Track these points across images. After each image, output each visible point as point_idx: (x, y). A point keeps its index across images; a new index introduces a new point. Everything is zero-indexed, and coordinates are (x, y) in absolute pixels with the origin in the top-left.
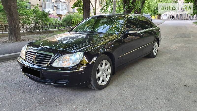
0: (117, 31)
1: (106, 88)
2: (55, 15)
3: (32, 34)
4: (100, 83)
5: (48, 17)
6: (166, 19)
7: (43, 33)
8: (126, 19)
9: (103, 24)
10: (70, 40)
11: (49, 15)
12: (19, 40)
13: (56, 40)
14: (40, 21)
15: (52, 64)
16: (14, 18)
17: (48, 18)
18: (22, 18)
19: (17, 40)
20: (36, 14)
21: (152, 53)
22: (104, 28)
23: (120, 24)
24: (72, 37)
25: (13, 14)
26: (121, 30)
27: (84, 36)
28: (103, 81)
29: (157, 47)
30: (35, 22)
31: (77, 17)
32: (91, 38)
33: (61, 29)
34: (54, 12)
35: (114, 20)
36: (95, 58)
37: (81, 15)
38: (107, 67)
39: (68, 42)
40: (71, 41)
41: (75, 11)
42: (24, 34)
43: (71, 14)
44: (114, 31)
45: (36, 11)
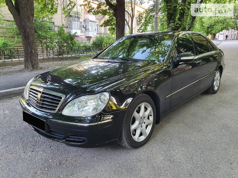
0: (162, 56)
1: (145, 146)
2: (83, 37)
3: (53, 61)
4: (136, 138)
5: (76, 39)
6: (223, 39)
7: (67, 59)
8: (176, 38)
9: (142, 46)
10: (100, 69)
11: (76, 37)
12: (37, 68)
13: (82, 70)
14: (65, 44)
15: (62, 110)
16: (30, 41)
17: (74, 41)
18: (45, 41)
19: (33, 68)
20: (60, 36)
21: (213, 87)
22: (143, 52)
23: (166, 46)
24: (102, 65)
25: (28, 36)
26: (169, 55)
27: (117, 65)
28: (141, 134)
29: (219, 78)
30: (60, 46)
31: (109, 39)
32: (125, 67)
33: (89, 54)
34: (83, 34)
35: (157, 41)
36: (129, 100)
37: (113, 36)
38: (147, 113)
39: (97, 73)
40: (101, 71)
41: (107, 32)
42: (44, 60)
43: (102, 35)
44: (158, 56)
45: (60, 33)
